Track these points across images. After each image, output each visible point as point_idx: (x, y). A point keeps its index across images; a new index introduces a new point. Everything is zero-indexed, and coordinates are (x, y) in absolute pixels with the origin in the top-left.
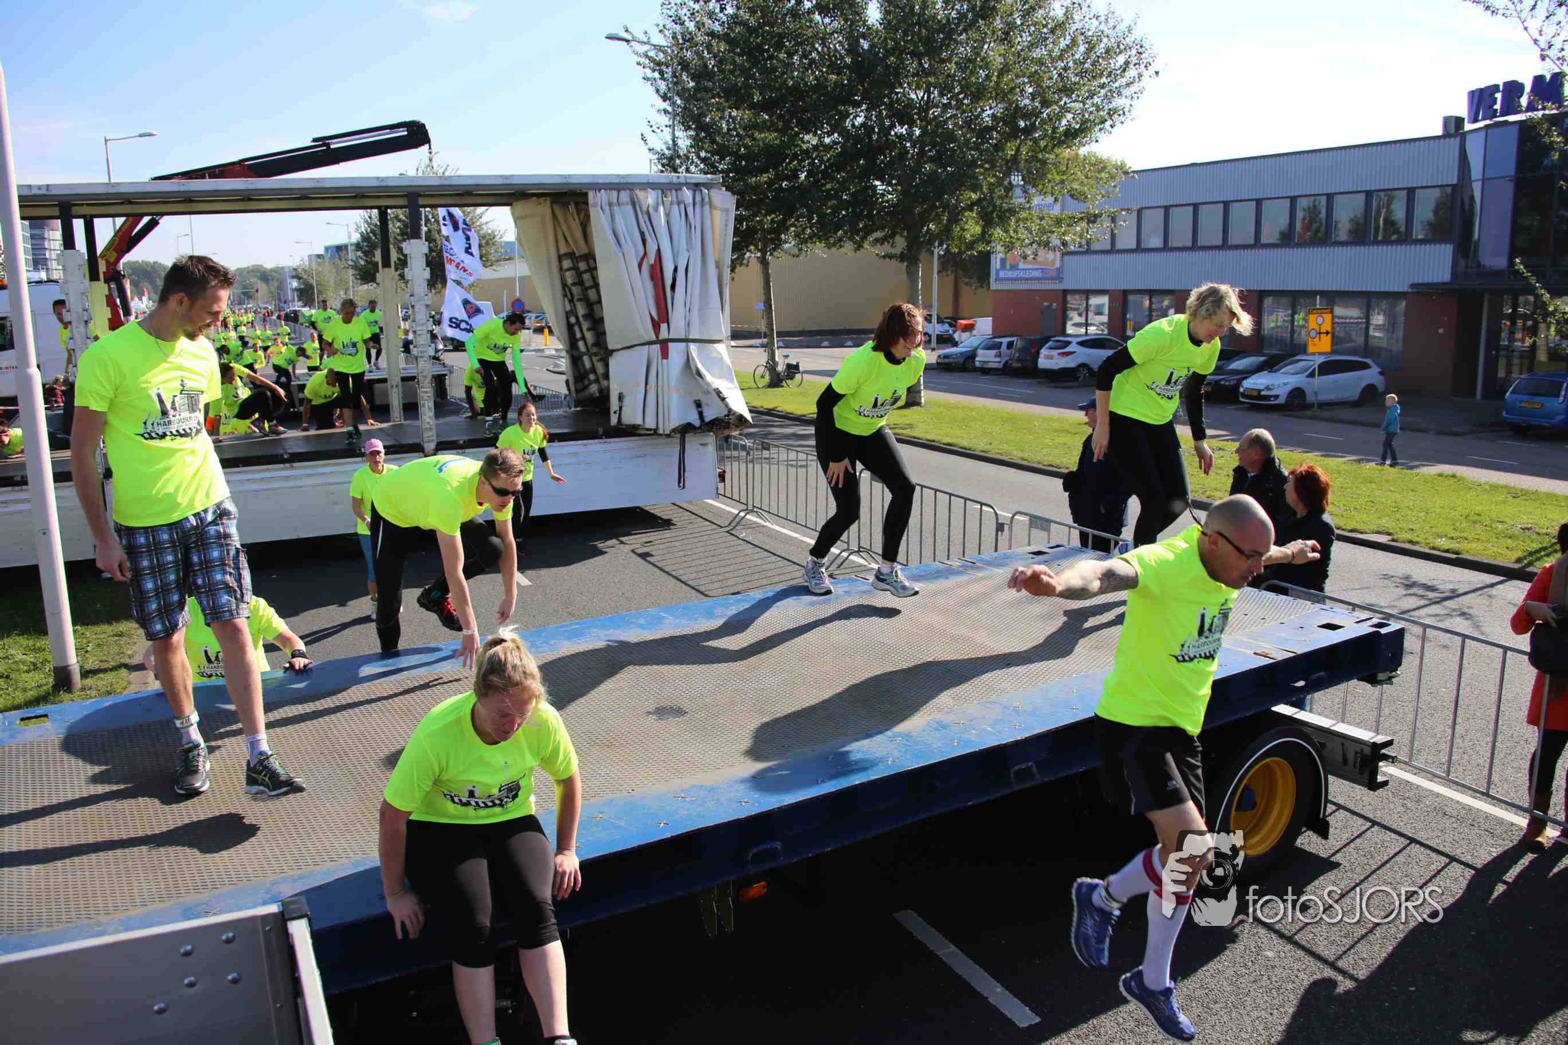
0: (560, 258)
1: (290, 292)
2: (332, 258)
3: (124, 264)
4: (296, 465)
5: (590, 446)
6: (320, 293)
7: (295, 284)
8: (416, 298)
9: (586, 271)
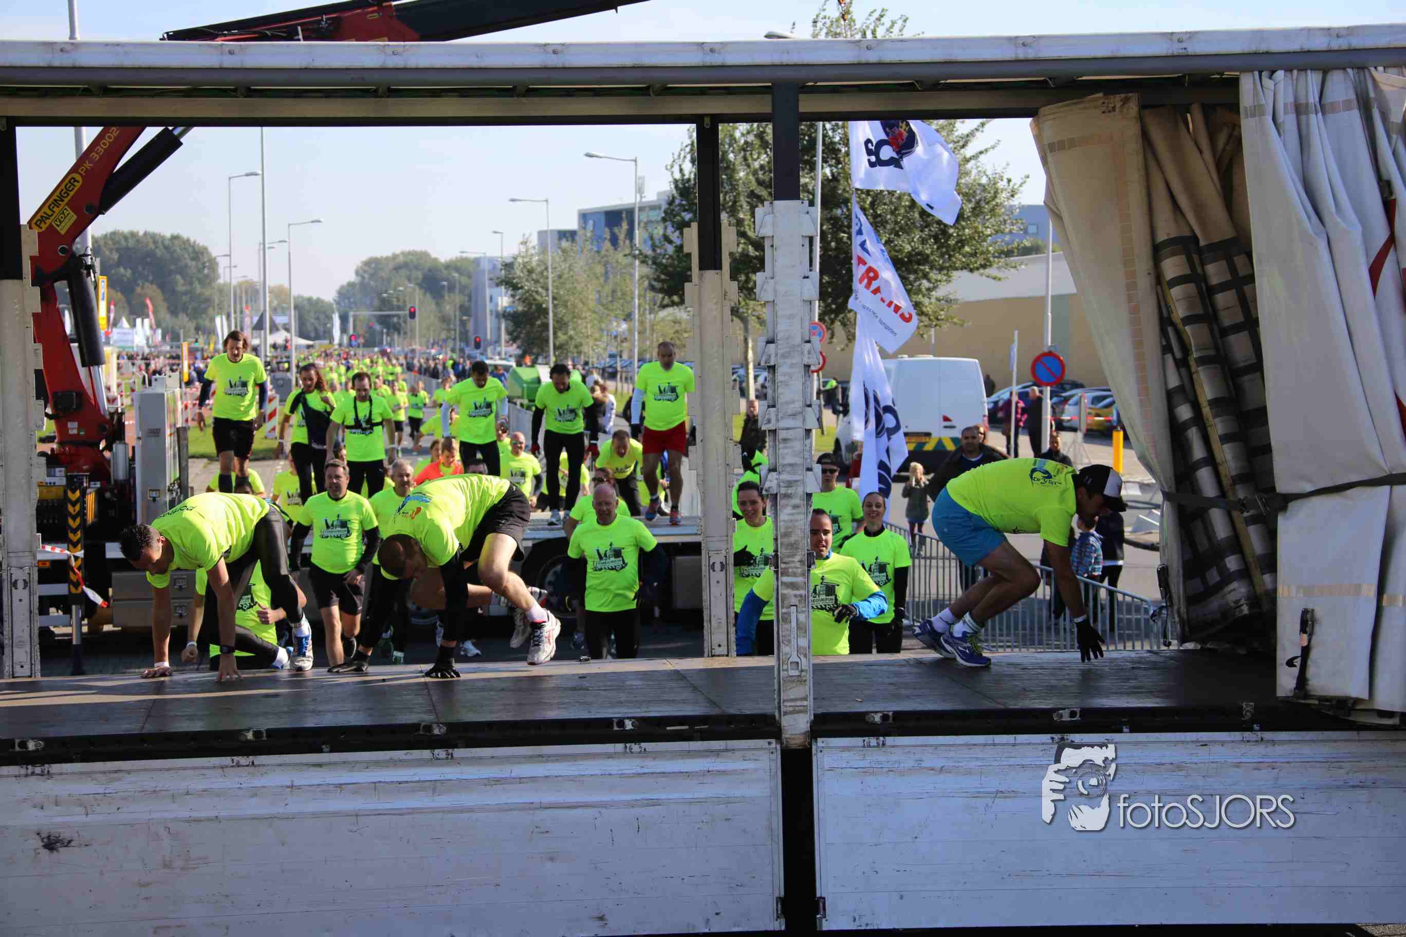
0: (1157, 251)
1: (490, 323)
2: (598, 239)
3: (95, 240)
4: (459, 753)
5: (1216, 749)
6: (561, 324)
7: (504, 300)
8: (781, 347)
9: (1223, 287)
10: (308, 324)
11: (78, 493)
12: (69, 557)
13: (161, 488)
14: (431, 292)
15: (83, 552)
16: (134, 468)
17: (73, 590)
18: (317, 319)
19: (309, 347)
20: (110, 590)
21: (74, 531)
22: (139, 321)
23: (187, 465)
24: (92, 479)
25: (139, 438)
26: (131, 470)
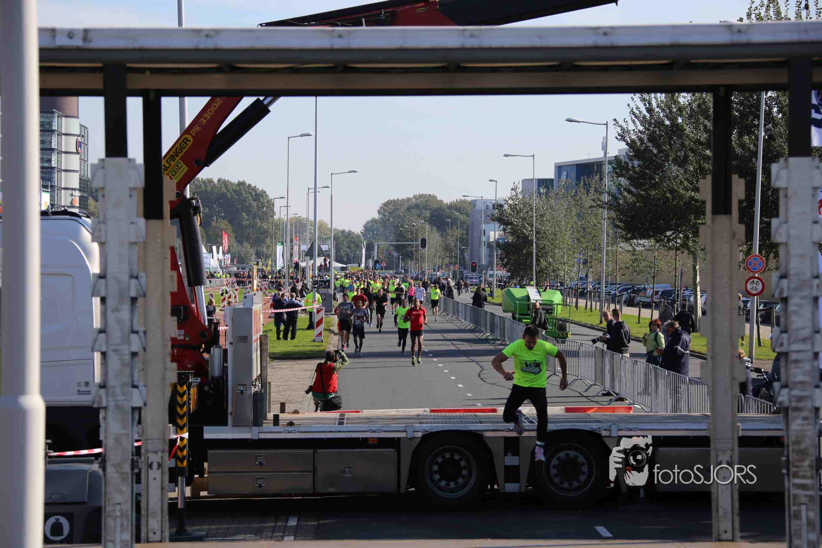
10: (342, 251)
11: (185, 388)
12: (177, 439)
13: (247, 383)
14: (437, 226)
15: (187, 434)
16: (227, 367)
17: (179, 464)
18: (349, 247)
19: (343, 269)
20: (206, 465)
21: (181, 417)
22: (214, 248)
23: (267, 365)
24: (195, 375)
25: (231, 343)
26: (224, 369)
